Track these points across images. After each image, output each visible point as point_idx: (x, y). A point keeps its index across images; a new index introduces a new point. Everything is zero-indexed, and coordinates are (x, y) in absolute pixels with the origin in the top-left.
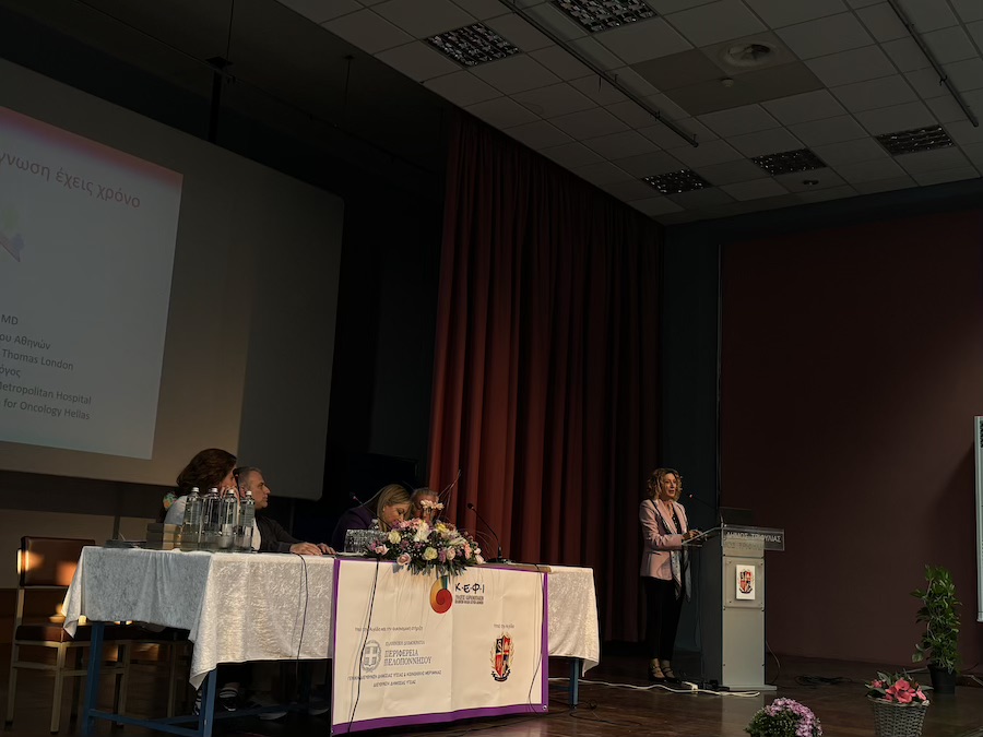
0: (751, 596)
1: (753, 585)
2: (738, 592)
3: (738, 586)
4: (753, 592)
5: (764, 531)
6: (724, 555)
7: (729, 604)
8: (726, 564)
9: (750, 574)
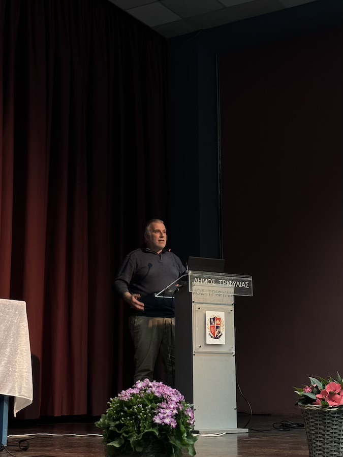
0: (222, 341)
1: (222, 330)
2: (208, 337)
3: (208, 332)
4: (223, 337)
5: (233, 278)
6: (194, 302)
7: (198, 349)
8: (195, 311)
9: (220, 319)
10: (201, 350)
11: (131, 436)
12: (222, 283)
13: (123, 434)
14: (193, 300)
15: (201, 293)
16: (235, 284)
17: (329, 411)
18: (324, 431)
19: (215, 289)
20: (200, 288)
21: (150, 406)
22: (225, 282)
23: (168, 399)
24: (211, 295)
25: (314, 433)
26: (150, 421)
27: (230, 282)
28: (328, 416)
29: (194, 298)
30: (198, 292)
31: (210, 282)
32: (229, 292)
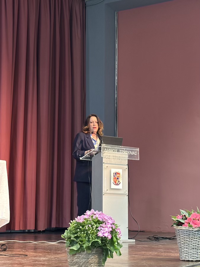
1: (121, 180)
3: (112, 181)
5: (127, 149)
6: (104, 163)
7: (106, 191)
8: (105, 168)
9: (119, 174)
10: (108, 192)
11: (84, 244)
12: (121, 152)
13: (79, 242)
14: (103, 162)
15: (108, 157)
16: (129, 153)
17: (192, 230)
18: (189, 242)
19: (117, 155)
20: (108, 155)
21: (95, 226)
22: (123, 151)
23: (106, 222)
24: (114, 159)
25: (183, 243)
26: (96, 235)
27: (126, 151)
28: (192, 233)
29: (104, 160)
30: (107, 157)
31: (114, 151)
32: (125, 157)
